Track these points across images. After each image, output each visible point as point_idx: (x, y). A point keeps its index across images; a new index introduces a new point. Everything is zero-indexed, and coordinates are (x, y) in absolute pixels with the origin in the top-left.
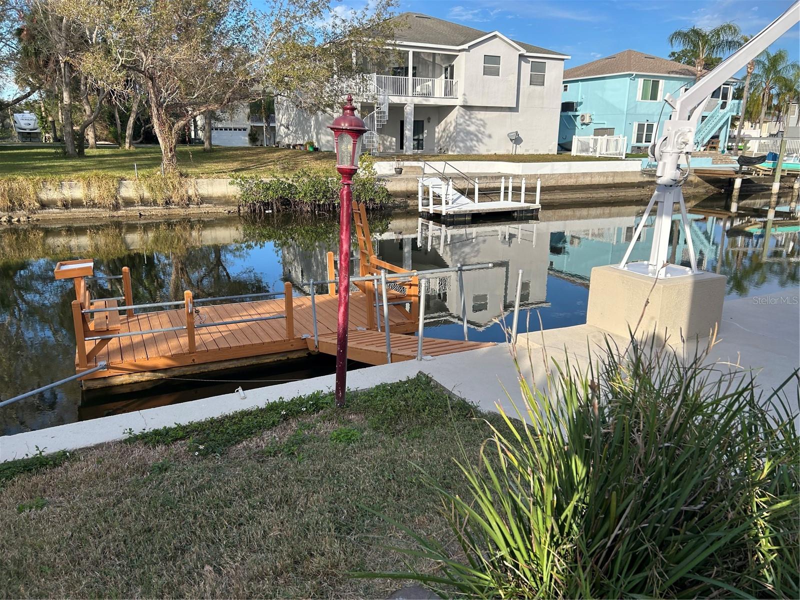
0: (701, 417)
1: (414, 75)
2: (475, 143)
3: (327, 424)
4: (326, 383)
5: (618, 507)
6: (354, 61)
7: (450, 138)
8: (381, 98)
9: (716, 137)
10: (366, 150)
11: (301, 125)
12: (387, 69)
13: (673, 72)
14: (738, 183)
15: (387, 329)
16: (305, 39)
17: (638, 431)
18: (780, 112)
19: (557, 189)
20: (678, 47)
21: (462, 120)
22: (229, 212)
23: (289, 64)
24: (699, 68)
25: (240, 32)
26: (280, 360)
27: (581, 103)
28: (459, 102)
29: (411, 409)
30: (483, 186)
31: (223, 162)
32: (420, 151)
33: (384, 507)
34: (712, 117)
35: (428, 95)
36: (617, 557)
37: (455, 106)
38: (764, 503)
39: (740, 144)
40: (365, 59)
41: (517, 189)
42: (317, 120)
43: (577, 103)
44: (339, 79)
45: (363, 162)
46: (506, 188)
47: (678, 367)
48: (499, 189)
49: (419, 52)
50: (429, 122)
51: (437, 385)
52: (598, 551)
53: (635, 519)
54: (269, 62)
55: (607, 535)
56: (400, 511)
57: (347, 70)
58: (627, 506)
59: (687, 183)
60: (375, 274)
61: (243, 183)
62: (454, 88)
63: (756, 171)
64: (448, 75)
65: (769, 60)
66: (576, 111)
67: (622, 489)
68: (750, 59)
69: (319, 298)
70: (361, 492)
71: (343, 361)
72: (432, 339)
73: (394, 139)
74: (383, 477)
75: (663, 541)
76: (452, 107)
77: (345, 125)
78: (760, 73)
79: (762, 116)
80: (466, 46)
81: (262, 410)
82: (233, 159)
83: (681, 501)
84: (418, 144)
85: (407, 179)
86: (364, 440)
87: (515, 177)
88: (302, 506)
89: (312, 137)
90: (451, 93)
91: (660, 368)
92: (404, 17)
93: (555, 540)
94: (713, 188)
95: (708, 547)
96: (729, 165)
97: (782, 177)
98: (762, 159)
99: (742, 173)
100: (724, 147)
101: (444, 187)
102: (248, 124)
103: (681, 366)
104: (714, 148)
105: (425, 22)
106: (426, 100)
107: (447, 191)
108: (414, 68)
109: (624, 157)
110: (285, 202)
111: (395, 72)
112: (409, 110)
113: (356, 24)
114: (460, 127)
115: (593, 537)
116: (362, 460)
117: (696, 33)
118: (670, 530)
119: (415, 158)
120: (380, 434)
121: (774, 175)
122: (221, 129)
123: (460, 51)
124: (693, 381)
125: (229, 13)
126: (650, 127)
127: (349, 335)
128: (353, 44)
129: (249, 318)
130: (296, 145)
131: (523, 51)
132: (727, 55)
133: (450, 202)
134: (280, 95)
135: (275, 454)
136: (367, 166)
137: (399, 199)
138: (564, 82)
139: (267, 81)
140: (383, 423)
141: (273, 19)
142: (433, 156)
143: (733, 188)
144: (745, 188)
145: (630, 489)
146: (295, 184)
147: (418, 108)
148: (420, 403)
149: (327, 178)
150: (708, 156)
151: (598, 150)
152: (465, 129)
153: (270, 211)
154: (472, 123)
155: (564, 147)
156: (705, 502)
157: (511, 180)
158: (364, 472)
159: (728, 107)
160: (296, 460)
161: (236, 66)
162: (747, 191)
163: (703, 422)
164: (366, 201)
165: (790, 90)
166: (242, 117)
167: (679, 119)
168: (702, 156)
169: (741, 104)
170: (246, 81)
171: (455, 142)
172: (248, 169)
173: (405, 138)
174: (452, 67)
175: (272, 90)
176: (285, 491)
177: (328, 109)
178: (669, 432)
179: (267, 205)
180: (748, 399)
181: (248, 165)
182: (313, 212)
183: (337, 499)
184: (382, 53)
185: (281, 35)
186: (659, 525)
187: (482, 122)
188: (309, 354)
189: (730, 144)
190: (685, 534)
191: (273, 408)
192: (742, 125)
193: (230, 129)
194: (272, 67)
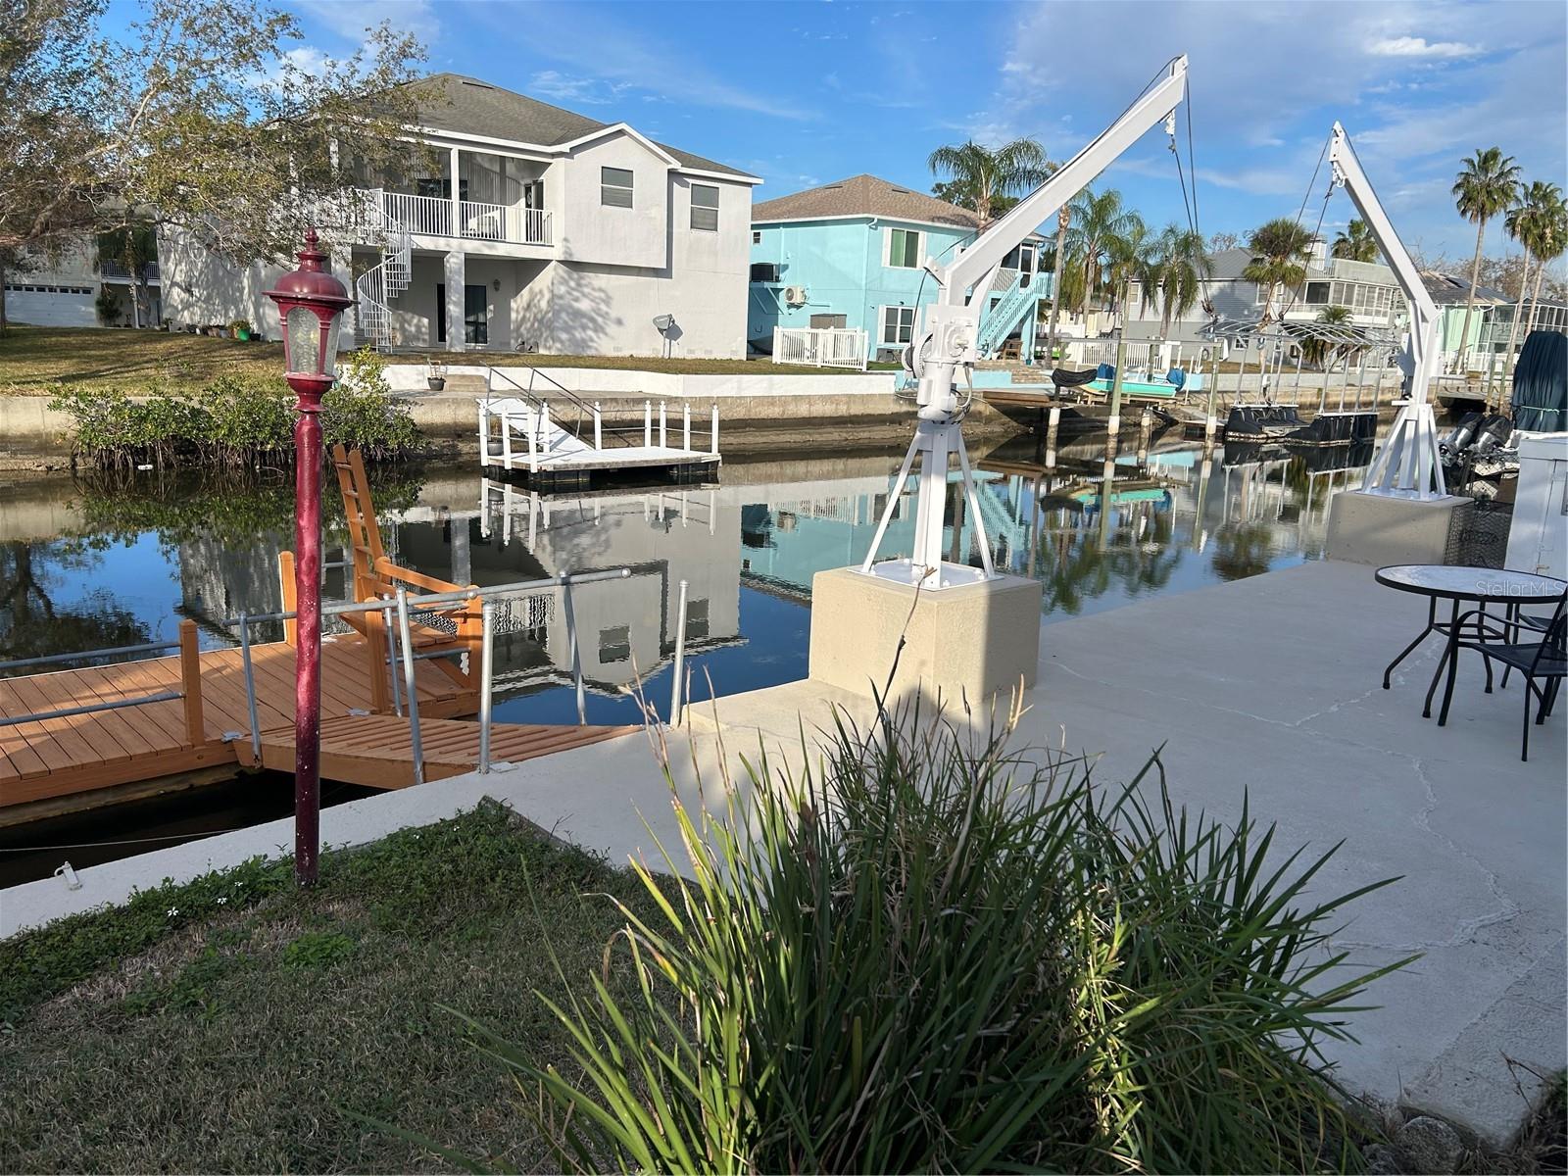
0: (1006, 852)
1: (463, 196)
2: (590, 333)
3: (278, 929)
4: (275, 838)
5: (865, 1045)
6: (335, 161)
7: (540, 321)
8: (394, 238)
9: (1015, 336)
10: (366, 341)
11: (220, 287)
12: (406, 182)
13: (939, 219)
14: (1054, 417)
15: (412, 709)
16: (224, 110)
17: (898, 888)
18: (1114, 295)
19: (749, 426)
20: (947, 176)
21: (563, 289)
22: (50, 468)
23: (187, 158)
24: (983, 214)
25: (73, 84)
26: (173, 792)
27: (786, 267)
28: (555, 253)
29: (465, 879)
30: (611, 416)
31: (35, 359)
32: (479, 347)
33: (405, 1099)
34: (1008, 300)
35: (493, 237)
36: (869, 1143)
37: (548, 262)
38: (1118, 1003)
39: (1054, 349)
40: (358, 159)
41: (675, 425)
42: (255, 276)
43: (778, 266)
44: (301, 196)
45: (358, 366)
46: (655, 422)
47: (962, 761)
48: (641, 423)
49: (471, 153)
50: (497, 289)
51: (522, 823)
52: (833, 1136)
53: (898, 1064)
54: (141, 151)
55: (849, 1103)
56: (439, 1103)
57: (319, 179)
58: (883, 1042)
59: (969, 414)
60: (386, 597)
61: (82, 405)
62: (545, 226)
63: (1082, 397)
64: (533, 201)
65: (1093, 206)
66: (778, 280)
67: (872, 1007)
68: (1060, 203)
69: (262, 652)
70: (352, 1072)
71: (311, 789)
72: (513, 726)
73: (426, 321)
74: (404, 1031)
75: (950, 1100)
76: (543, 263)
77: (302, 291)
78: (1080, 228)
79: (1087, 300)
80: (565, 147)
81: (120, 911)
82: (60, 353)
83: (979, 1016)
84: (476, 331)
85: (455, 401)
86: (361, 956)
87: (671, 400)
88: (213, 1123)
89: (246, 311)
90: (540, 236)
91: (931, 765)
92: (439, 82)
93: (748, 1130)
94: (1015, 424)
95: (1026, 1103)
96: (1039, 385)
97: (1123, 406)
98: (1090, 376)
99: (1061, 400)
100: (1030, 354)
101: (532, 418)
102: (96, 280)
103: (965, 757)
104: (1015, 354)
105: (482, 94)
106: (490, 247)
107: (539, 426)
108: (463, 183)
109: (864, 369)
110: (185, 447)
111: (422, 188)
112: (454, 264)
113: (335, 86)
114: (561, 302)
115: (823, 1112)
116: (356, 1000)
117: (976, 153)
118: (962, 1076)
119: (470, 359)
120: (399, 938)
121: (1109, 404)
122: (29, 289)
123: (553, 155)
124: (988, 785)
125: (46, 43)
126: (908, 316)
127: (323, 729)
128: (330, 128)
129: (97, 702)
130: (210, 328)
131: (676, 165)
132: (1026, 193)
133: (546, 448)
134: (169, 221)
135: (152, 1009)
136: (369, 374)
137: (439, 441)
138: (753, 227)
139: (135, 191)
140: (404, 914)
141: (149, 62)
142: (508, 356)
143: (1048, 425)
144: (1066, 425)
145: (887, 1006)
146: (205, 408)
147: (472, 262)
148: (484, 864)
149: (280, 396)
150: (1004, 369)
151: (820, 354)
152: (571, 306)
153: (150, 467)
154: (584, 295)
155: (759, 346)
156: (1018, 1015)
157: (663, 407)
158: (360, 1025)
159: (1032, 284)
160: (201, 1018)
161: (62, 153)
162: (1070, 431)
163: (1012, 860)
164: (367, 445)
165: (1127, 259)
166: (81, 261)
167: (951, 303)
168: (995, 368)
169: (1053, 280)
170: (87, 188)
171: (552, 331)
172: (94, 375)
173: (448, 320)
174: (540, 186)
175: (151, 210)
176: (174, 1093)
177: (279, 255)
178: (951, 887)
179: (141, 453)
180: (1084, 808)
181: (95, 367)
182: (249, 467)
183: (296, 1094)
184: (395, 148)
185: (166, 97)
186: (940, 1071)
187: (602, 295)
188: (242, 774)
189: (1039, 349)
190: (987, 1082)
191: (147, 904)
192: (1056, 318)
193: (52, 290)
194: (149, 161)
